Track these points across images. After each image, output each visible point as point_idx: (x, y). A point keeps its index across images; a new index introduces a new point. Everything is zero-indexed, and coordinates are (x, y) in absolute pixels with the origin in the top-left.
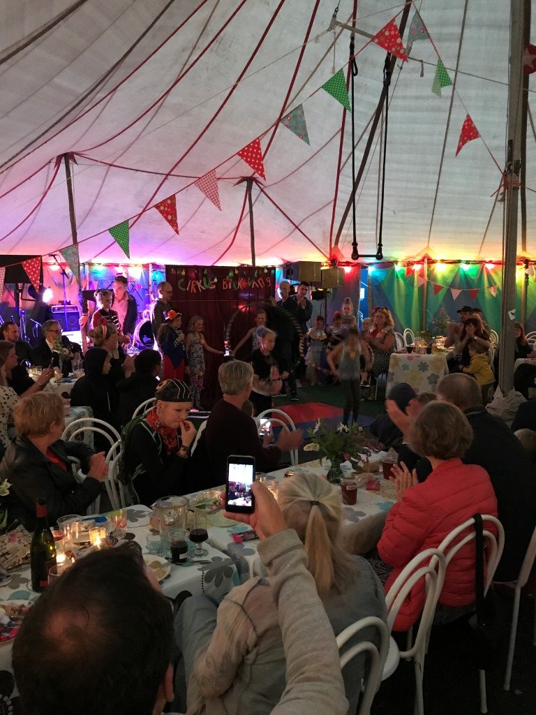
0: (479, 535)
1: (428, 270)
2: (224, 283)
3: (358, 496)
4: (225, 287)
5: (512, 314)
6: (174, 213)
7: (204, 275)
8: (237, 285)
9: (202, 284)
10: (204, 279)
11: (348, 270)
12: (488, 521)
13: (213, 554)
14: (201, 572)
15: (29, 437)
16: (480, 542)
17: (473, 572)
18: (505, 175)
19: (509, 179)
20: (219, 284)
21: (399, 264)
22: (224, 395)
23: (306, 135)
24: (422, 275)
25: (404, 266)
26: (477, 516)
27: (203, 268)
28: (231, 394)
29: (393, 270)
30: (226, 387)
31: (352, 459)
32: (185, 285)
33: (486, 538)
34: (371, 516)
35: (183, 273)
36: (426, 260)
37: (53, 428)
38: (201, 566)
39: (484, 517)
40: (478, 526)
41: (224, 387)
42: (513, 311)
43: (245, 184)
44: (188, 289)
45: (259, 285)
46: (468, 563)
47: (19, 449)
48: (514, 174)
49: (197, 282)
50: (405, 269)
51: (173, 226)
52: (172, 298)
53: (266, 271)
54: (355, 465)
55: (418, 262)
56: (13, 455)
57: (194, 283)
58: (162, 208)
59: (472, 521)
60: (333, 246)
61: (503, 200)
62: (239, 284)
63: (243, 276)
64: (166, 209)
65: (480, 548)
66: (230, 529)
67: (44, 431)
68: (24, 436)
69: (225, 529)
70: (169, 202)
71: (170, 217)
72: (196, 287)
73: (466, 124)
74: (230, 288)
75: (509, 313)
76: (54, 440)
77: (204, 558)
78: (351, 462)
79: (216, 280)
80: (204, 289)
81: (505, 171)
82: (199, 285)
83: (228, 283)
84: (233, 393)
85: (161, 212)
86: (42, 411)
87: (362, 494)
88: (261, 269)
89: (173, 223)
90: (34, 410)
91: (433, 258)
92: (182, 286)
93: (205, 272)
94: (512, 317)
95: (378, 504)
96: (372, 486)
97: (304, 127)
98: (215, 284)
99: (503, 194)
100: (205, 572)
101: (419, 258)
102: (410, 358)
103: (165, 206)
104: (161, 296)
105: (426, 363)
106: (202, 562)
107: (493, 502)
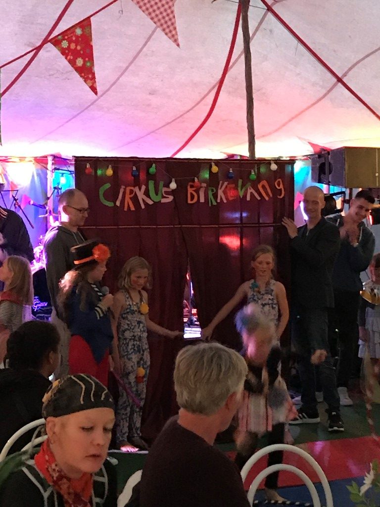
2: (190, 190)
4: (192, 197)
6: (89, 56)
8: (215, 196)
9: (147, 193)
10: (151, 183)
22: (182, 411)
27: (150, 162)
28: (194, 411)
30: (185, 395)
32: (112, 195)
41: (182, 395)
44: (118, 203)
45: (260, 194)
49: (136, 189)
52: (87, 221)
53: (274, 167)
57: (131, 192)
58: (65, 44)
62: (220, 193)
63: (228, 177)
64: (73, 46)
70: (79, 31)
71: (80, 62)
72: (135, 199)
74: (202, 200)
79: (173, 185)
80: (151, 203)
82: (141, 195)
83: (197, 191)
84: (197, 409)
85: (64, 52)
88: (266, 162)
89: (87, 73)
93: (153, 170)
98: (173, 192)
103: (70, 42)
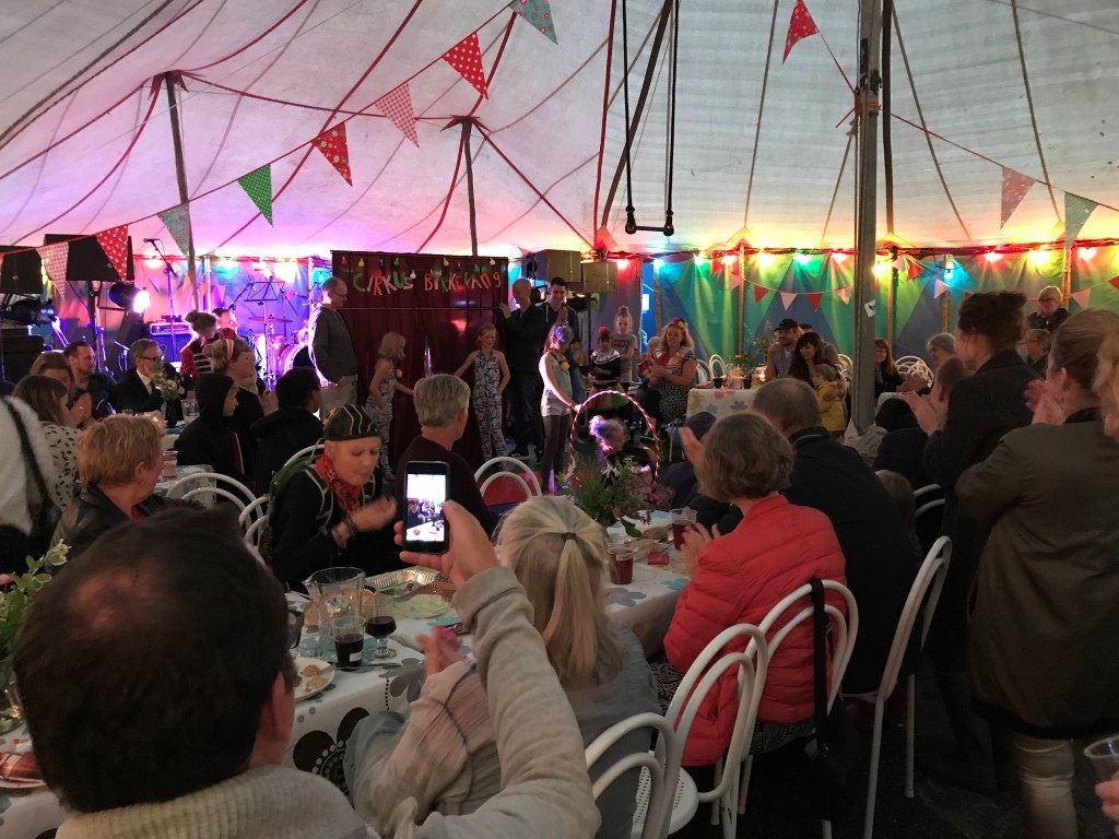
0: (819, 611)
1: (745, 264)
2: (427, 280)
3: (634, 573)
4: (429, 286)
5: (871, 307)
6: (343, 152)
7: (393, 268)
8: (447, 284)
9: (392, 282)
10: (395, 274)
11: (623, 264)
12: (834, 591)
13: (404, 654)
14: (384, 680)
15: (101, 487)
16: (820, 621)
17: (811, 669)
18: (857, 93)
19: (862, 101)
20: (418, 282)
21: (702, 255)
22: (423, 429)
23: (551, 28)
24: (736, 272)
25: (709, 258)
26: (814, 581)
27: (393, 256)
28: (435, 426)
29: (693, 265)
30: (426, 414)
31: (625, 518)
32: (364, 282)
33: (828, 618)
34: (654, 599)
35: (361, 264)
36: (742, 249)
37: (142, 474)
38: (384, 672)
39: (826, 583)
40: (817, 597)
41: (423, 414)
42: (872, 303)
43: (459, 127)
44: (369, 289)
45: (482, 284)
46: (804, 654)
47: (84, 507)
48: (871, 92)
49: (384, 278)
50: (711, 262)
51: (342, 173)
52: (345, 304)
53: (493, 262)
54: (630, 529)
55: (731, 252)
56: (74, 517)
57: (379, 280)
58: (324, 144)
59: (807, 588)
60: (599, 226)
61: (854, 132)
62: (451, 282)
63: (457, 270)
64: (330, 146)
65: (820, 631)
66: (434, 621)
67: (125, 478)
68: (93, 485)
69: (426, 621)
70: (335, 134)
71: (337, 159)
72: (382, 286)
73: (797, 11)
74: (436, 288)
75: (866, 306)
76: (143, 494)
77: (387, 661)
78: (624, 522)
79: (413, 276)
80: (395, 289)
81: (857, 88)
82: (387, 283)
83: (432, 280)
84: (437, 423)
85: (324, 151)
86: (122, 445)
87: (641, 569)
88: (487, 259)
90: (107, 442)
91: (754, 245)
92: (359, 285)
93: (396, 262)
94: (870, 313)
95: (667, 583)
96: (657, 559)
97: (548, 16)
98: (414, 281)
99: (854, 123)
100: (391, 679)
101: (731, 246)
102: (719, 396)
103: (328, 142)
104: (327, 300)
105: (742, 402)
106: (386, 667)
107: (838, 560)
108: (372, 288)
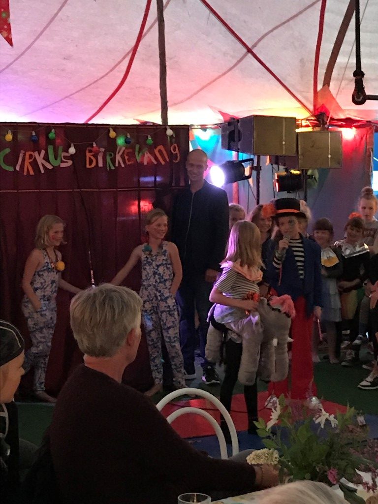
2: (88, 155)
4: (91, 162)
7: (49, 141)
8: (113, 160)
9: (46, 158)
10: (51, 149)
20: (78, 158)
22: (85, 357)
27: (49, 127)
31: (344, 481)
32: (12, 159)
35: (10, 136)
41: (82, 342)
44: (18, 168)
45: (157, 159)
49: (36, 154)
54: (349, 495)
57: (31, 156)
60: (320, 87)
62: (119, 158)
72: (34, 164)
74: (101, 165)
79: (72, 150)
80: (50, 167)
82: (40, 160)
83: (96, 156)
84: (102, 353)
92: (6, 162)
93: (52, 135)
98: (72, 157)
108: (22, 167)
